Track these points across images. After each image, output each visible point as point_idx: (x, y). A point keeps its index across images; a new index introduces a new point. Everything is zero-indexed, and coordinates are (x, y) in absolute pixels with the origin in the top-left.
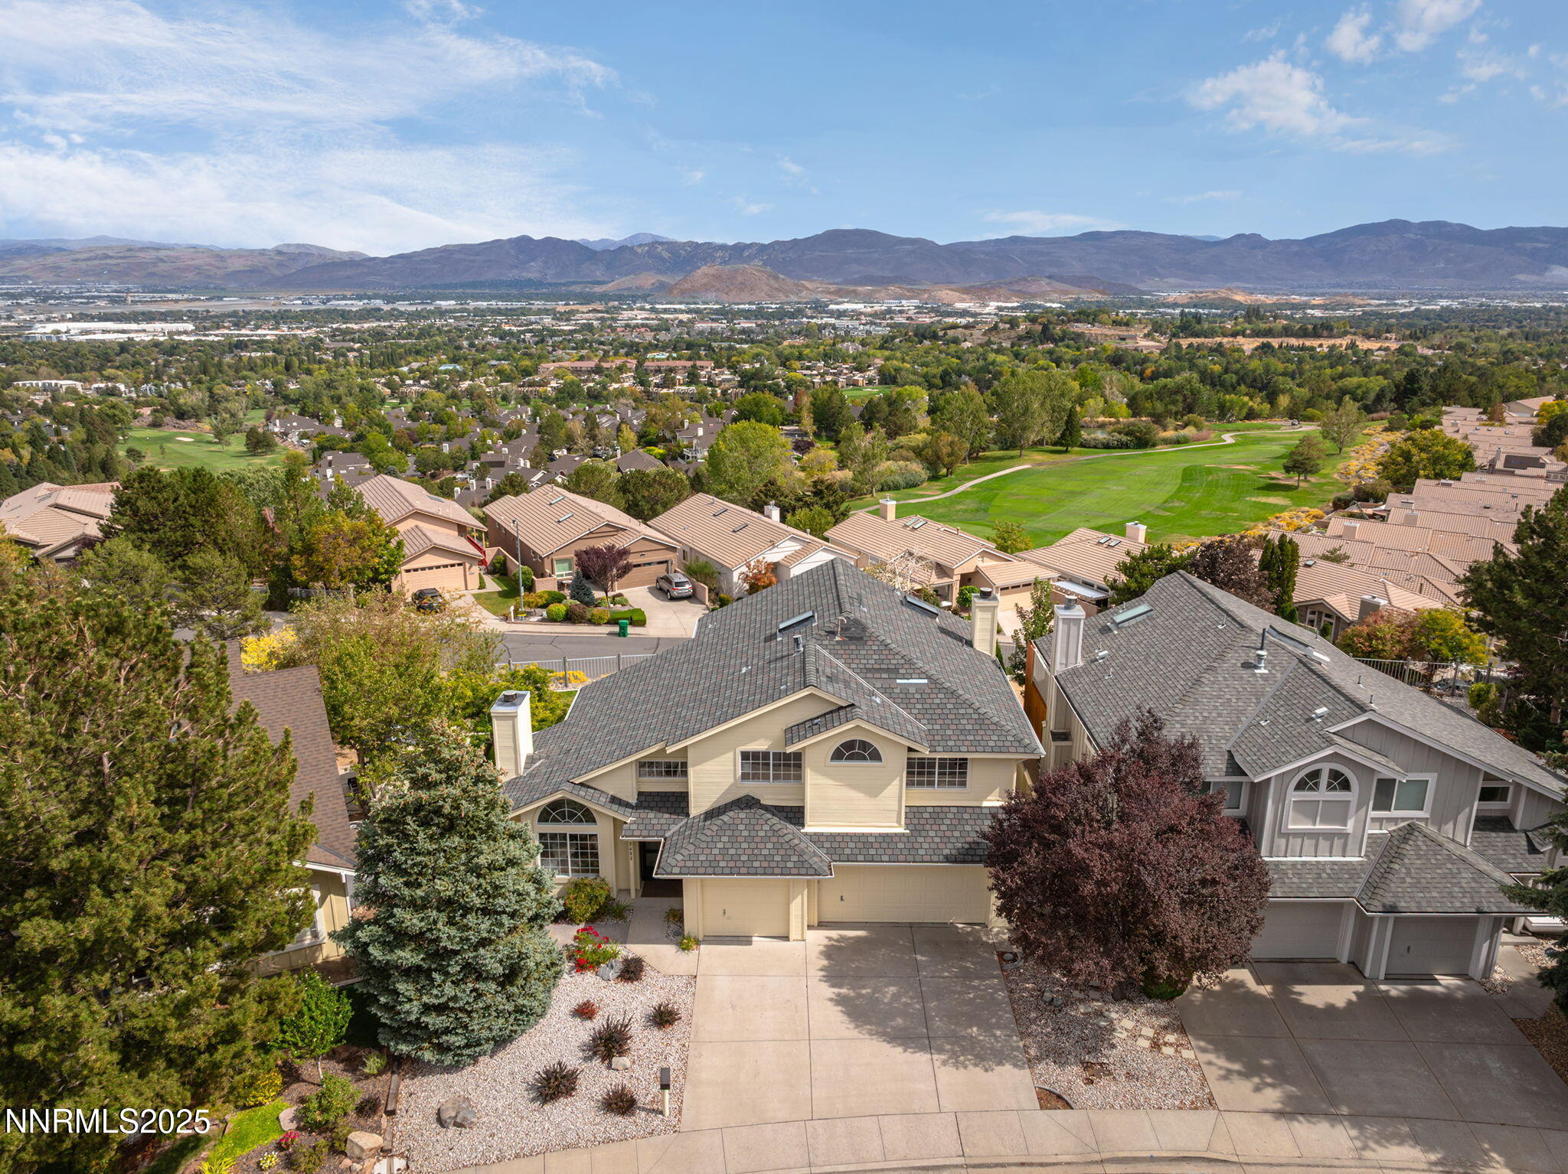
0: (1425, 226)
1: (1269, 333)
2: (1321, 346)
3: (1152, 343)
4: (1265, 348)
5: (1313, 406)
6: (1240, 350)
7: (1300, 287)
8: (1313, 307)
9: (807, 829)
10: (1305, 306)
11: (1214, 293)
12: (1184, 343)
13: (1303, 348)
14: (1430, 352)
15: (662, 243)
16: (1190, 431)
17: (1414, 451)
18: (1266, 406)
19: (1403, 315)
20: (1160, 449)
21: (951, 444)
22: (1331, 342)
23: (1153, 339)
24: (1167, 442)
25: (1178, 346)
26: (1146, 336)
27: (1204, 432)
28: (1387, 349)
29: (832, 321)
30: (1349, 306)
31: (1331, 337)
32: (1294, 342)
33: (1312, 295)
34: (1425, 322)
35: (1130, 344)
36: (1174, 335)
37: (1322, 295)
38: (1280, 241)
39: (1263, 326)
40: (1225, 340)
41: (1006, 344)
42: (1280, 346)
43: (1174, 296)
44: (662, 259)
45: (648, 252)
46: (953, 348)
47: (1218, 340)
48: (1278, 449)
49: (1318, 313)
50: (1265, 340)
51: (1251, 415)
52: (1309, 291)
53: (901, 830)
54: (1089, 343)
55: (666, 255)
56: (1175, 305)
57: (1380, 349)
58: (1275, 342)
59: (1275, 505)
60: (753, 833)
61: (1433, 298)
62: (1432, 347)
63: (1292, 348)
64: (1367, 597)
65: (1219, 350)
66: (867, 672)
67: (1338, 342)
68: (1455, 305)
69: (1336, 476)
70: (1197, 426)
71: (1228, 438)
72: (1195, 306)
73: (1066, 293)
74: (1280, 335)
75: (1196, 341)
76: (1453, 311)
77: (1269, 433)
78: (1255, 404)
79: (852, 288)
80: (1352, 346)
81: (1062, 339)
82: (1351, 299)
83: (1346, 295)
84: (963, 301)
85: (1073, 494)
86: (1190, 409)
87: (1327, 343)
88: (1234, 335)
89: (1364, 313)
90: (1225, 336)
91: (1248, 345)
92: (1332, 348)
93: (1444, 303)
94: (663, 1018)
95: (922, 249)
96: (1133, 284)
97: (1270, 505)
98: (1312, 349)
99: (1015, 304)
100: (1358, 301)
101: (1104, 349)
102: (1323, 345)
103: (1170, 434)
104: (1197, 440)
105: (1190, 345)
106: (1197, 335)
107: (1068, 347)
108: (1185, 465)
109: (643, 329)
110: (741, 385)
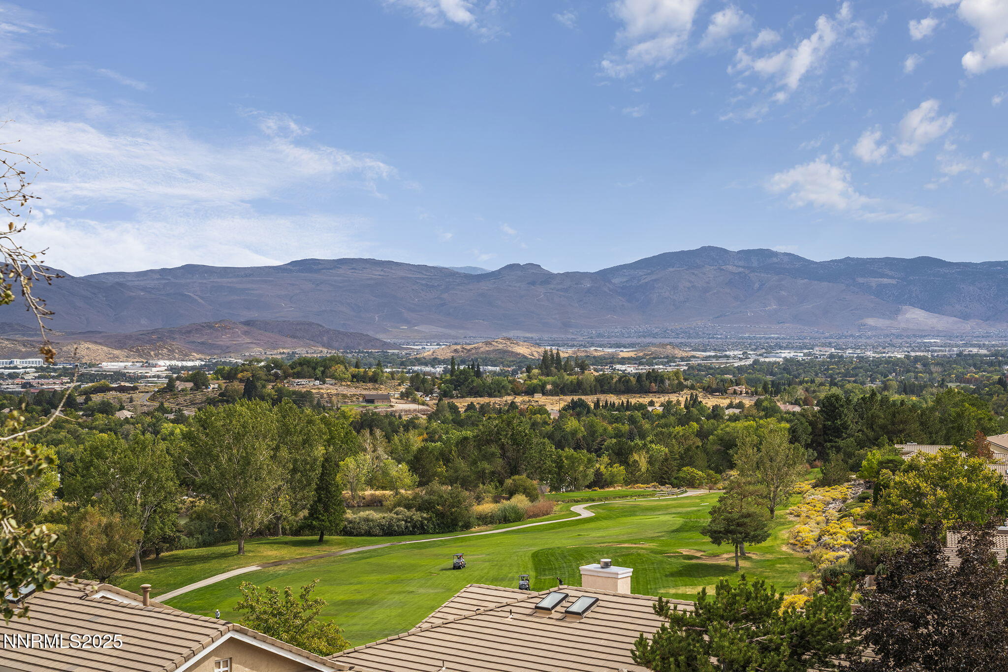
1: (577, 388)
2: (652, 403)
3: (413, 406)
4: (577, 409)
6: (542, 410)
7: (600, 335)
8: (623, 361)
10: (612, 360)
11: (487, 343)
12: (462, 404)
13: (628, 407)
14: (796, 409)
16: (520, 501)
18: (619, 469)
19: (739, 369)
20: (477, 531)
21: (108, 530)
22: (664, 399)
23: (415, 401)
24: (486, 520)
25: (454, 409)
26: (404, 396)
27: (541, 503)
28: (740, 406)
30: (670, 359)
31: (662, 391)
32: (613, 399)
33: (618, 346)
34: (769, 378)
35: (381, 408)
36: (445, 394)
37: (632, 345)
38: (567, 275)
39: (568, 378)
40: (518, 399)
42: (597, 405)
43: (429, 350)
46: (101, 419)
47: (509, 399)
49: (631, 369)
50: (576, 398)
51: (599, 481)
52: (613, 340)
56: (434, 362)
57: (730, 406)
58: (590, 400)
61: (770, 350)
62: (796, 403)
65: (511, 412)
67: (674, 398)
68: (800, 356)
69: (784, 548)
70: (532, 496)
71: (582, 511)
74: (593, 392)
75: (476, 401)
76: (799, 363)
77: (642, 502)
78: (602, 465)
80: (694, 402)
82: (669, 350)
83: (663, 345)
84: (115, 359)
86: (514, 470)
87: (660, 400)
88: (531, 391)
89: (691, 368)
90: (517, 393)
91: (554, 406)
92: (667, 406)
93: (787, 354)
96: (371, 333)
98: (641, 407)
100: (679, 353)
102: (657, 403)
103: (487, 507)
104: (534, 516)
105: (471, 407)
106: (477, 394)
108: (535, 549)
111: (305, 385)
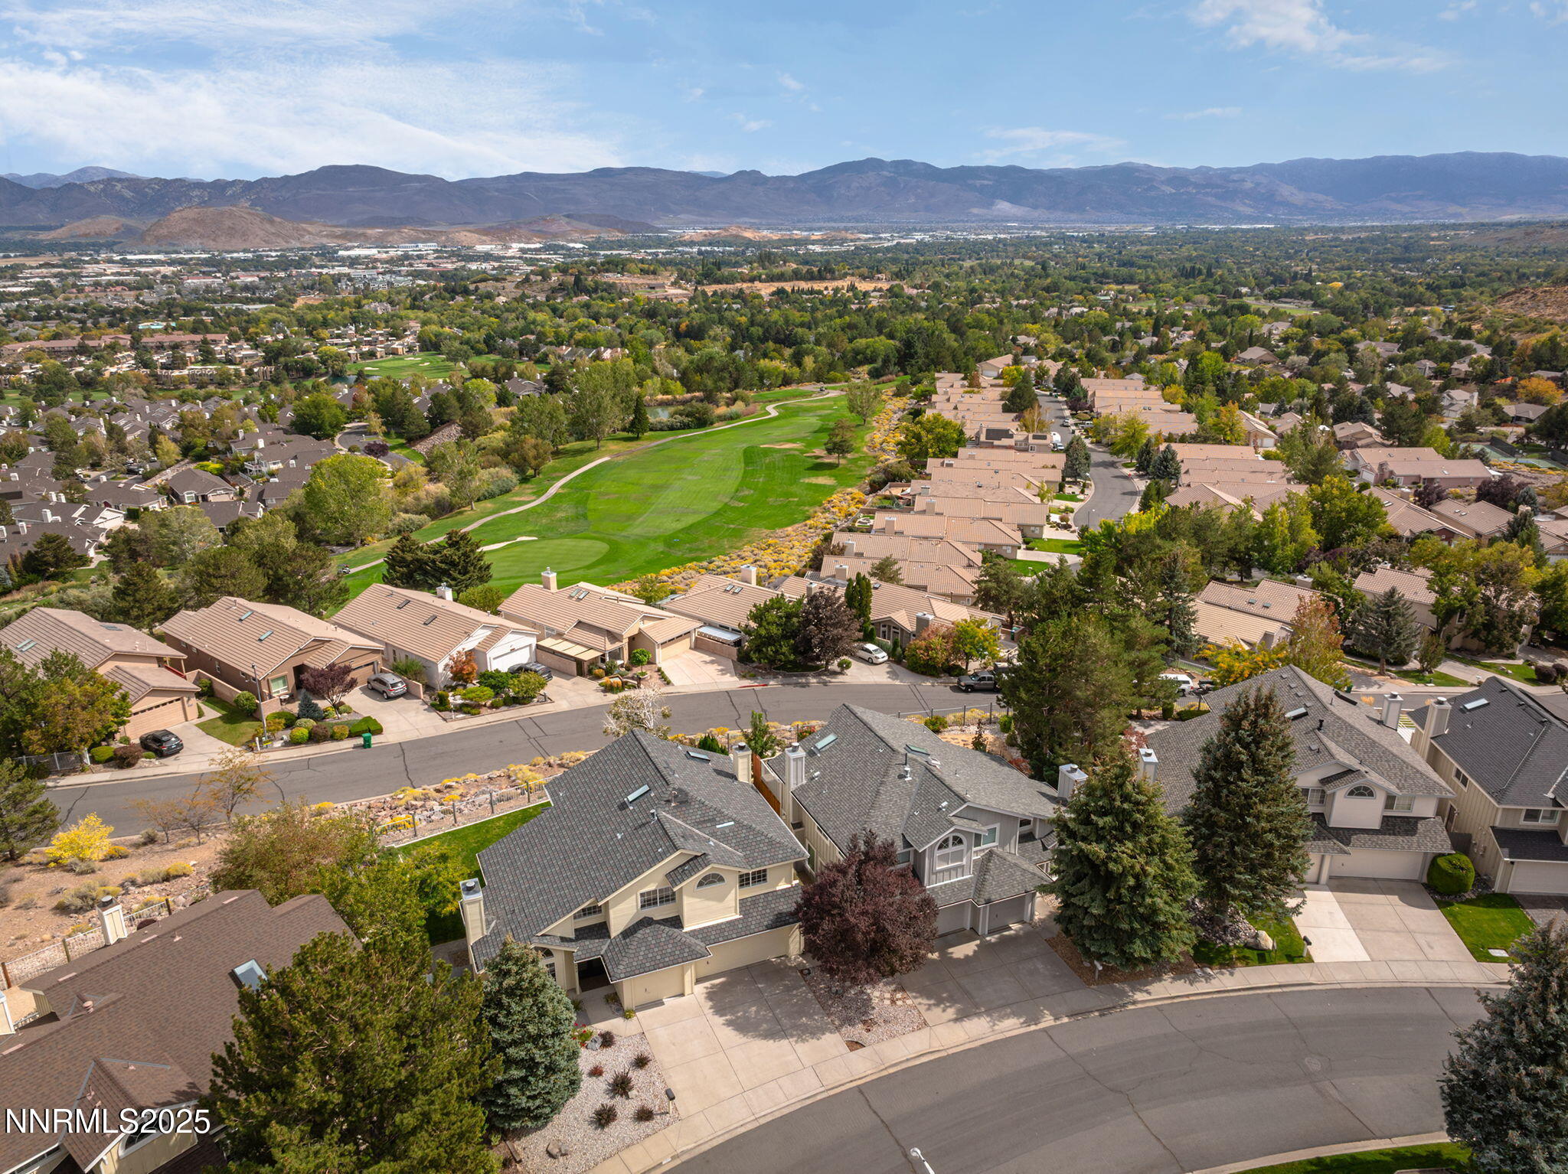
0: (896, 164)
1: (781, 277)
2: (826, 289)
3: (680, 291)
4: (780, 293)
5: (834, 369)
6: (758, 295)
7: (799, 221)
8: (814, 243)
9: (686, 929)
10: (806, 242)
11: (726, 230)
12: (710, 290)
13: (811, 292)
14: (915, 291)
15: (120, 180)
16: (739, 406)
17: (923, 433)
18: (796, 370)
19: (888, 249)
20: (717, 426)
22: (834, 284)
23: (680, 287)
24: (724, 418)
25: (704, 293)
26: (674, 284)
27: (751, 407)
29: (345, 270)
30: (843, 241)
31: (834, 279)
32: (804, 285)
33: (811, 229)
35: (659, 293)
36: (699, 283)
37: (819, 229)
38: (778, 178)
39: (776, 271)
40: (745, 285)
41: (541, 298)
42: (793, 290)
43: (690, 234)
44: (123, 199)
45: (103, 190)
46: (488, 304)
47: (739, 285)
48: (813, 421)
49: (818, 249)
50: (779, 285)
51: (787, 381)
52: (808, 225)
53: (738, 916)
54: (622, 294)
55: (128, 194)
56: (692, 244)
57: (874, 290)
58: (788, 286)
59: (824, 486)
60: (658, 941)
61: (909, 232)
62: (915, 287)
63: (803, 292)
64: (920, 614)
65: (740, 296)
66: (698, 824)
67: (840, 284)
68: (927, 238)
69: (865, 449)
70: (746, 401)
71: (772, 411)
72: (710, 244)
73: (586, 232)
74: (791, 280)
75: (720, 288)
76: (926, 244)
77: (803, 401)
79: (360, 231)
80: (852, 288)
81: (595, 290)
82: (843, 234)
83: (838, 230)
84: (483, 243)
85: (657, 488)
86: (736, 385)
87: (832, 285)
88: (752, 280)
89: (857, 248)
90: (744, 281)
91: (766, 290)
92: (836, 290)
93: (919, 236)
94: (641, 1062)
95: (430, 186)
96: (649, 221)
97: (820, 486)
98: (820, 292)
99: (538, 246)
100: (850, 236)
101: (637, 300)
102: (828, 289)
103: (722, 410)
104: (747, 415)
105: (715, 293)
106: (719, 282)
107: (602, 299)
108: (745, 446)
109: (119, 288)
110: (267, 361)
111: (611, 278)
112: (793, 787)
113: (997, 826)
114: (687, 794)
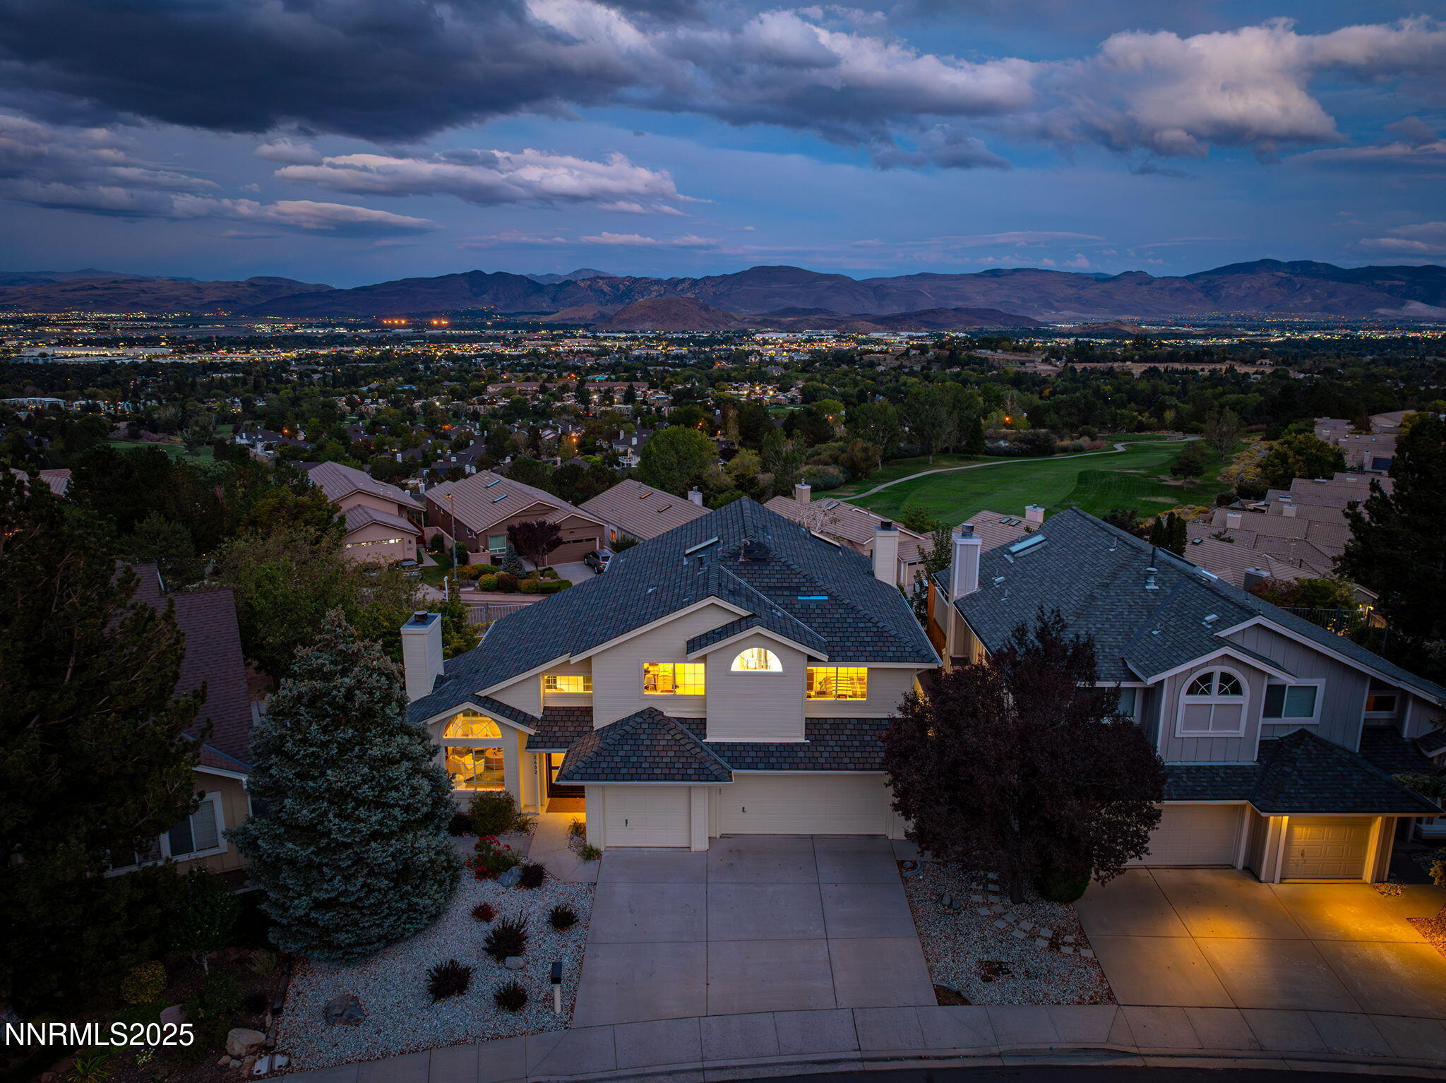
0: (1293, 265)
1: (1155, 359)
2: (1203, 370)
3: (1049, 367)
4: (1152, 372)
5: (1197, 421)
6: (1129, 373)
7: (1182, 319)
8: (1195, 337)
9: (709, 740)
10: (1188, 336)
11: (1105, 324)
12: (1079, 367)
13: (1186, 372)
14: (1302, 376)
15: (602, 278)
16: (1085, 441)
17: (1290, 453)
18: (1154, 420)
19: (1276, 344)
20: (1058, 457)
21: (865, 450)
22: (1212, 366)
23: (1050, 364)
24: (1064, 450)
25: (1073, 370)
26: (1046, 361)
27: (1098, 442)
28: (1262, 373)
29: (756, 348)
31: (1212, 362)
32: (1177, 366)
33: (1194, 326)
34: (1296, 351)
35: (1029, 368)
36: (1070, 360)
37: (1203, 326)
38: (1164, 278)
39: (1149, 353)
40: (1116, 365)
41: (917, 368)
42: (1166, 370)
43: (1068, 327)
44: (602, 292)
45: (590, 286)
46: (868, 371)
47: (1110, 364)
48: (1165, 456)
49: (1199, 342)
50: (1152, 365)
51: (1141, 427)
52: (1191, 322)
53: (802, 740)
54: (992, 367)
55: (606, 289)
56: (1069, 335)
57: (1256, 373)
58: (1161, 367)
59: (1164, 504)
60: (655, 743)
61: (1300, 331)
62: (1303, 372)
63: (1177, 371)
64: (1251, 570)
65: (1110, 373)
66: (769, 590)
67: (1218, 366)
68: (1322, 335)
69: (1219, 479)
70: (1093, 438)
71: (1120, 447)
72: (1088, 335)
73: (970, 323)
74: (1165, 361)
75: (1089, 365)
76: (1320, 341)
77: (1157, 443)
78: (1145, 416)
79: (776, 319)
80: (1231, 370)
81: (968, 364)
82: (1228, 330)
83: (1225, 326)
84: (877, 331)
85: (979, 494)
86: (1084, 421)
87: (1208, 367)
88: (1124, 360)
89: (1241, 342)
90: (1115, 361)
91: (1137, 369)
92: (1213, 372)
93: (1313, 334)
94: (562, 920)
95: (839, 283)
96: (1032, 316)
97: (1159, 503)
98: (1195, 372)
99: (925, 334)
100: (1235, 332)
101: (1006, 372)
102: (1204, 369)
103: (1066, 443)
104: (1092, 449)
105: (1084, 369)
106: (1090, 361)
107: (973, 370)
108: (1081, 470)
109: (585, 355)
110: (673, 403)
111: (986, 353)
112: (956, 593)
113: (1320, 683)
114: (768, 551)
